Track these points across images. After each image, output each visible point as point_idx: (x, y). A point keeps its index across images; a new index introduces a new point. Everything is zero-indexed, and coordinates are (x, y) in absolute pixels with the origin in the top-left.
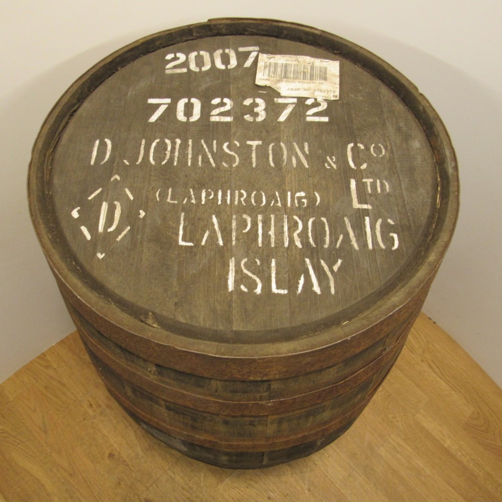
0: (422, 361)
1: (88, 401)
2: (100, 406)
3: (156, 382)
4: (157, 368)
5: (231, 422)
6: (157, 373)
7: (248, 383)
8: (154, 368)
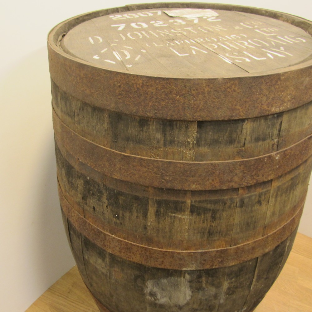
3: (191, 162)
4: (197, 132)
5: (246, 201)
6: (195, 142)
7: (269, 121)
8: (195, 134)
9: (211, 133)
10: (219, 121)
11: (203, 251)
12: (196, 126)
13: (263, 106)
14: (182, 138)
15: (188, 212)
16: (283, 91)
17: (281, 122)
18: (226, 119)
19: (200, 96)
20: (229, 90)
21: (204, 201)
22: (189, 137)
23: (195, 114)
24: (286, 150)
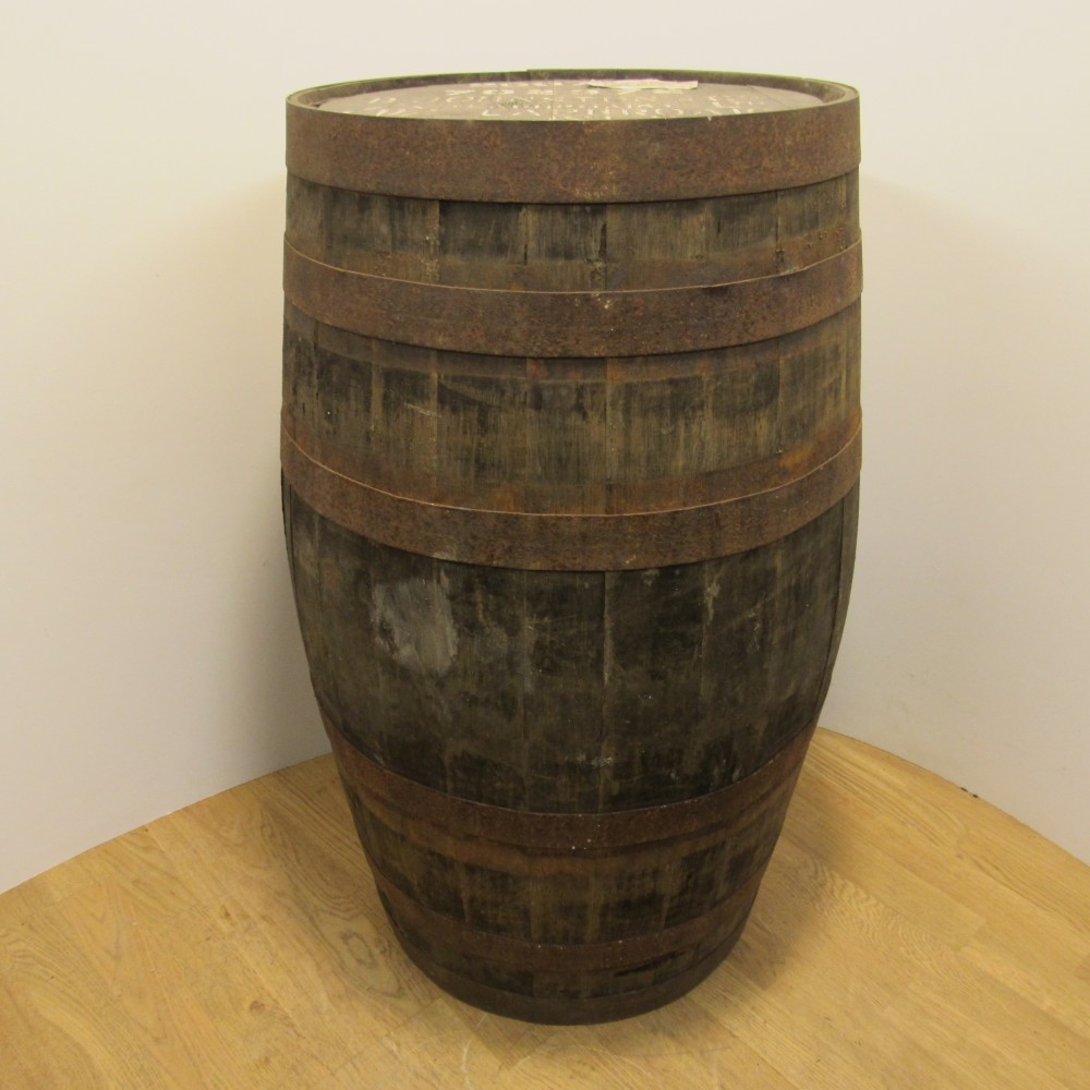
0: (960, 856)
1: (223, 907)
2: (245, 916)
3: (433, 285)
4: (440, 223)
5: (546, 394)
6: (438, 243)
7: (573, 216)
8: (436, 227)
9: (463, 227)
10: (474, 202)
11: (469, 509)
12: (438, 210)
13: (553, 182)
14: (418, 236)
15: (434, 403)
16: (595, 159)
17: (605, 226)
18: (486, 199)
19: (439, 151)
20: (485, 143)
21: (462, 379)
22: (427, 233)
23: (434, 186)
24: (628, 295)
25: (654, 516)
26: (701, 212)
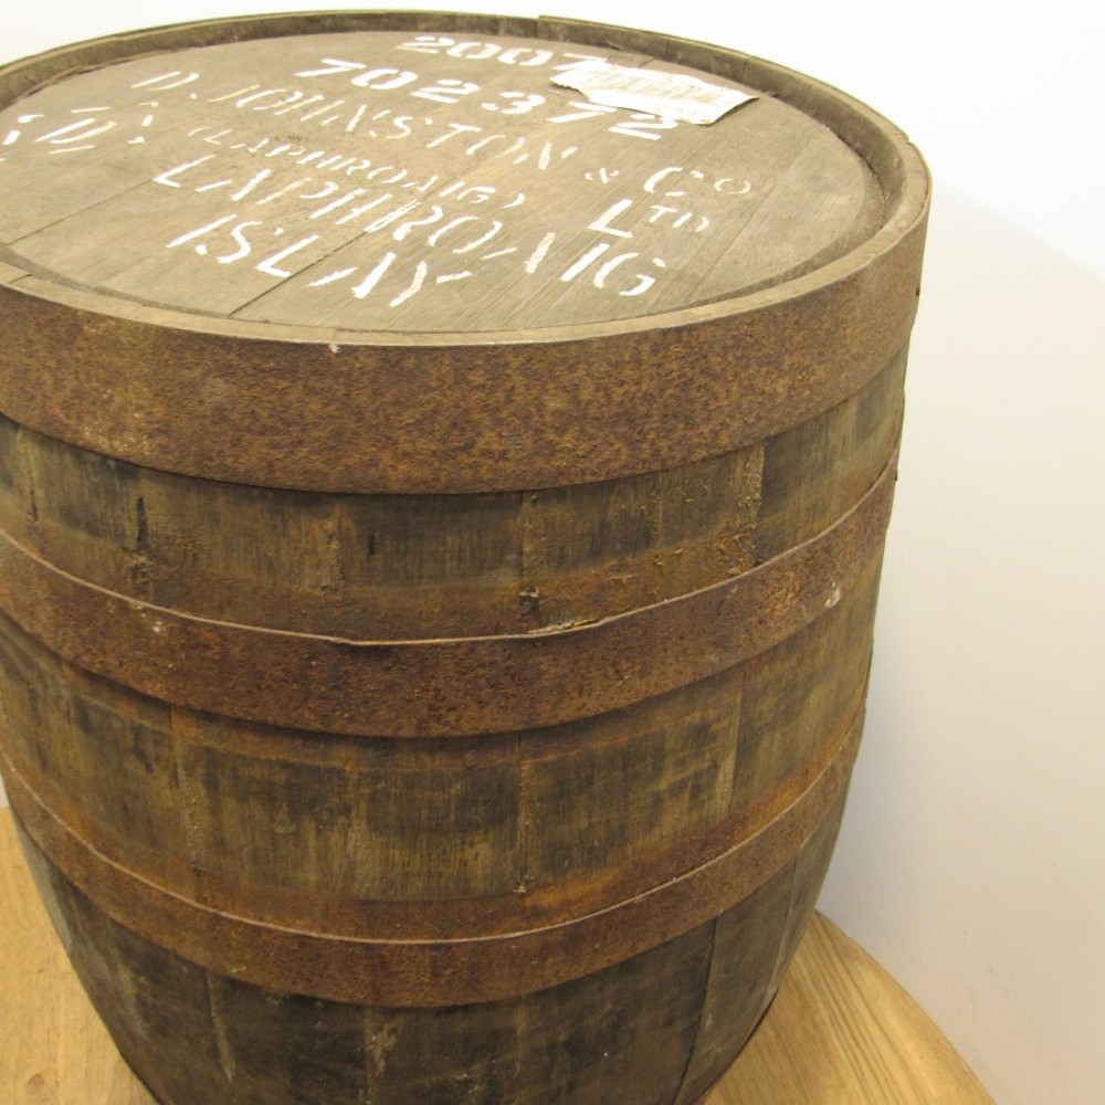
5: (93, 717)
7: (90, 469)
13: (48, 403)
17: (140, 500)
24: (191, 622)
25: (270, 931)
26: (327, 515)
